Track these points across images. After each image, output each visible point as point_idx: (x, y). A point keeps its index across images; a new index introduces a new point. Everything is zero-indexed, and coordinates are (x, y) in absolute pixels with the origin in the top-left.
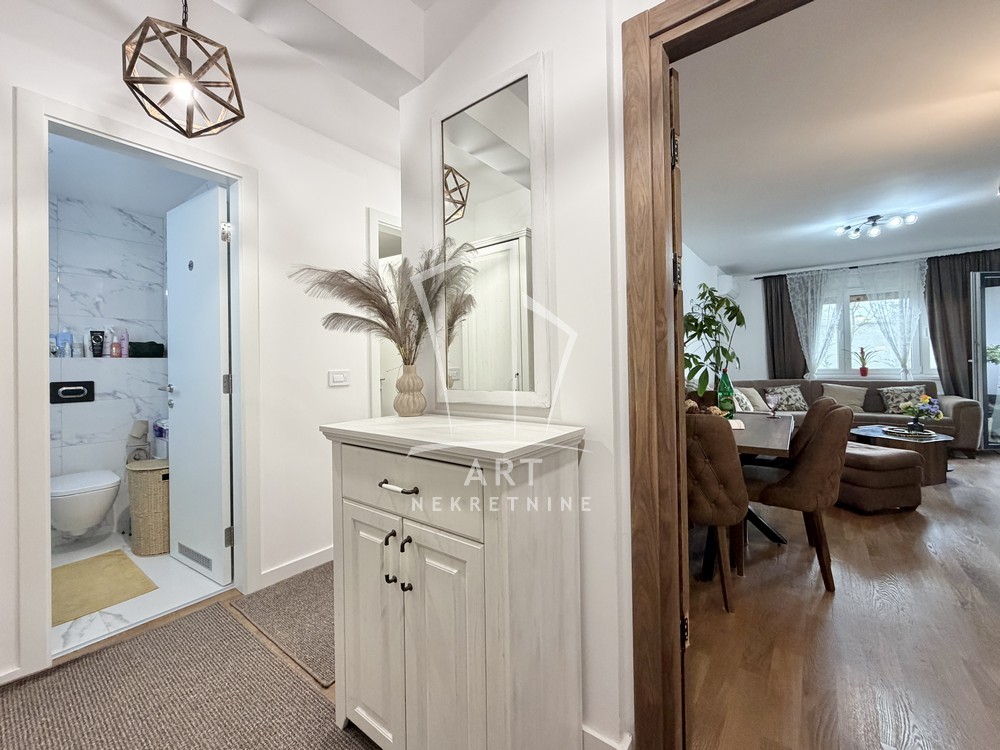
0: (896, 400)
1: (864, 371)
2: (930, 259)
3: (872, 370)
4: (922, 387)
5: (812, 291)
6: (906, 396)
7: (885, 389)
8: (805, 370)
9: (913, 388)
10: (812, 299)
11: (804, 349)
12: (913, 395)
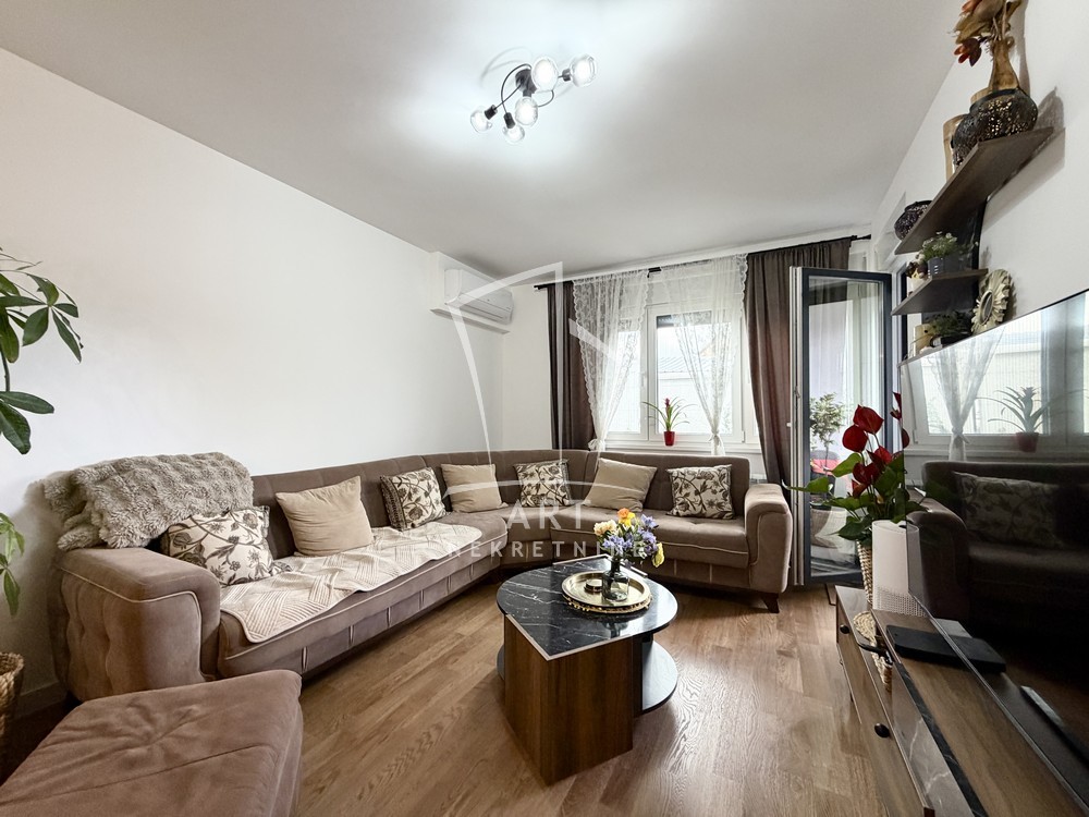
0: (684, 492)
1: (669, 438)
2: (751, 257)
3: (681, 435)
4: (724, 469)
5: (603, 308)
6: (699, 483)
7: (675, 471)
8: (593, 436)
9: (713, 470)
10: (603, 320)
11: (591, 400)
12: (709, 483)
